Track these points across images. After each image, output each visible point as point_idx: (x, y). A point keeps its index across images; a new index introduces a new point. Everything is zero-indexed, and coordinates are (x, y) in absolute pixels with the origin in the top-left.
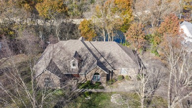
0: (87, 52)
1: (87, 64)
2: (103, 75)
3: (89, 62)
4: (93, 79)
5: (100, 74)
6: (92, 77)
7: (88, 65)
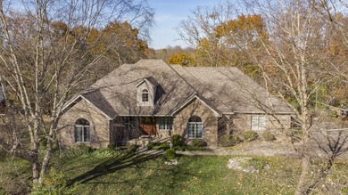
0: (175, 79)
1: (173, 99)
2: (209, 122)
3: (180, 96)
4: (187, 131)
5: (204, 118)
6: (184, 126)
7: (176, 100)
